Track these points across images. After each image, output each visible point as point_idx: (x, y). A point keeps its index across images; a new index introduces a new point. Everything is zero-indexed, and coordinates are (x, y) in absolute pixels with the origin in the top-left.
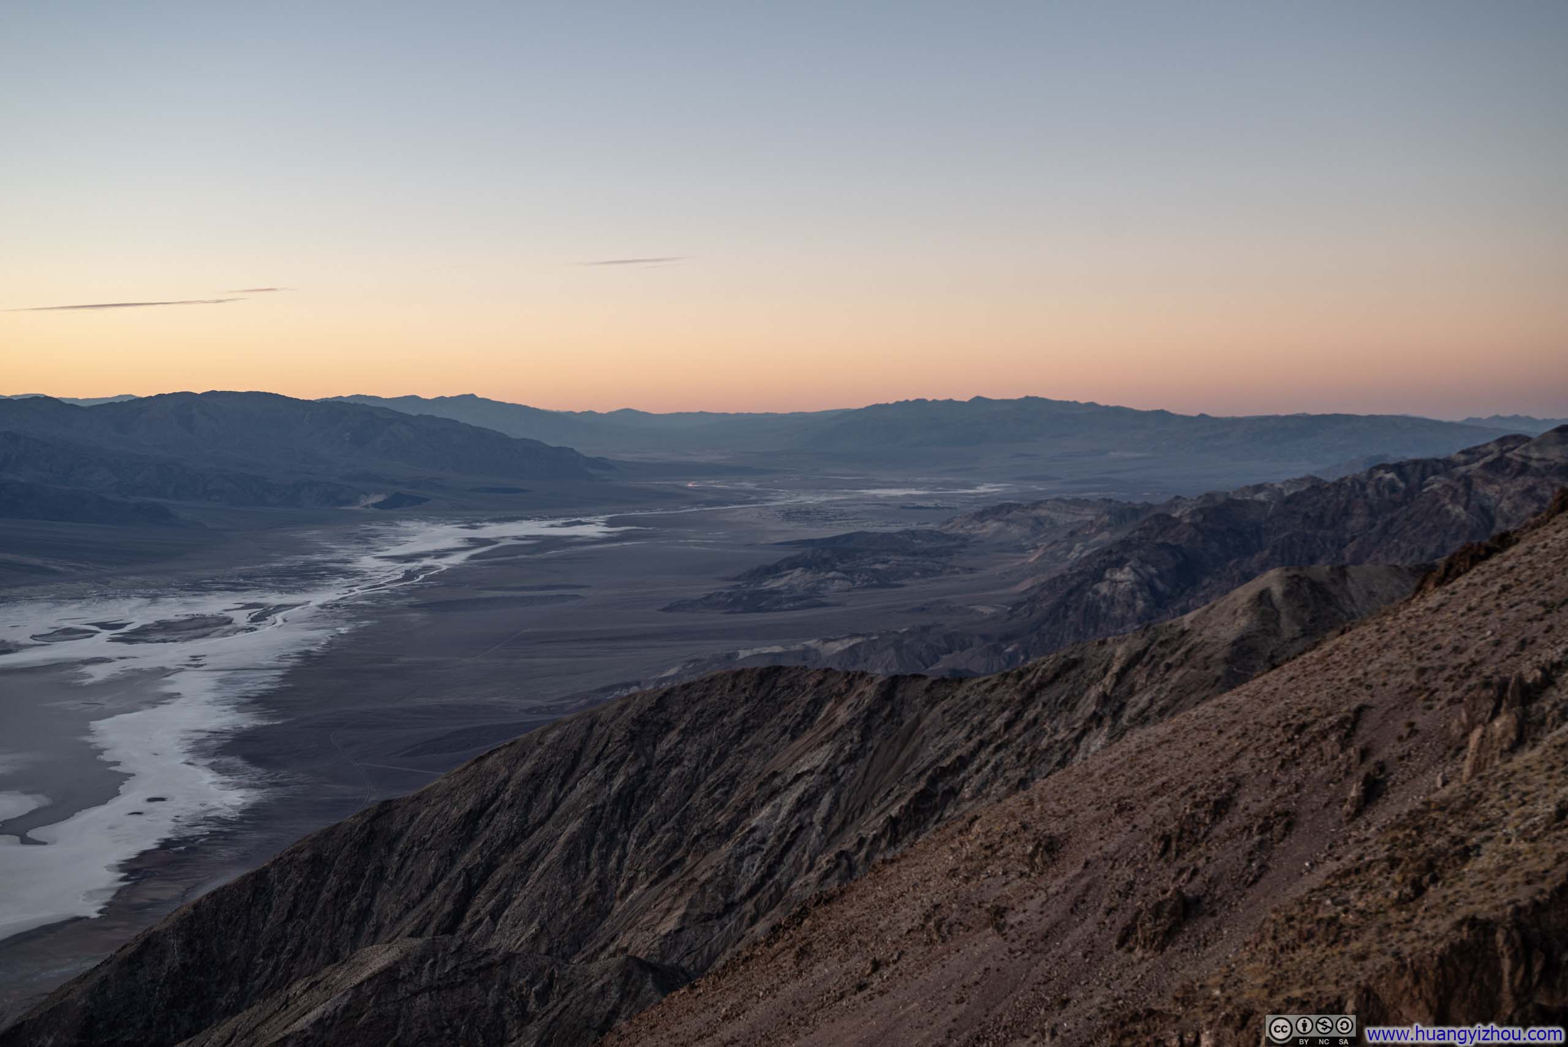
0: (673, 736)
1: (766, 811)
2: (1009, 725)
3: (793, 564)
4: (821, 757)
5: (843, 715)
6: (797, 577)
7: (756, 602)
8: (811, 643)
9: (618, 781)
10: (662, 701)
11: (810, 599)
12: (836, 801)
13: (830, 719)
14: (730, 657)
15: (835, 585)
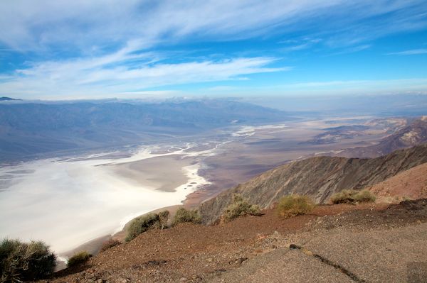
0: (301, 172)
1: (322, 188)
2: (379, 169)
3: (327, 133)
4: (334, 176)
5: (340, 167)
6: (328, 137)
7: (319, 142)
8: (332, 151)
9: (288, 181)
10: (298, 164)
11: (332, 141)
12: (338, 186)
13: (337, 168)
14: (313, 155)
15: (337, 138)
